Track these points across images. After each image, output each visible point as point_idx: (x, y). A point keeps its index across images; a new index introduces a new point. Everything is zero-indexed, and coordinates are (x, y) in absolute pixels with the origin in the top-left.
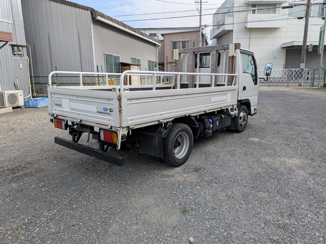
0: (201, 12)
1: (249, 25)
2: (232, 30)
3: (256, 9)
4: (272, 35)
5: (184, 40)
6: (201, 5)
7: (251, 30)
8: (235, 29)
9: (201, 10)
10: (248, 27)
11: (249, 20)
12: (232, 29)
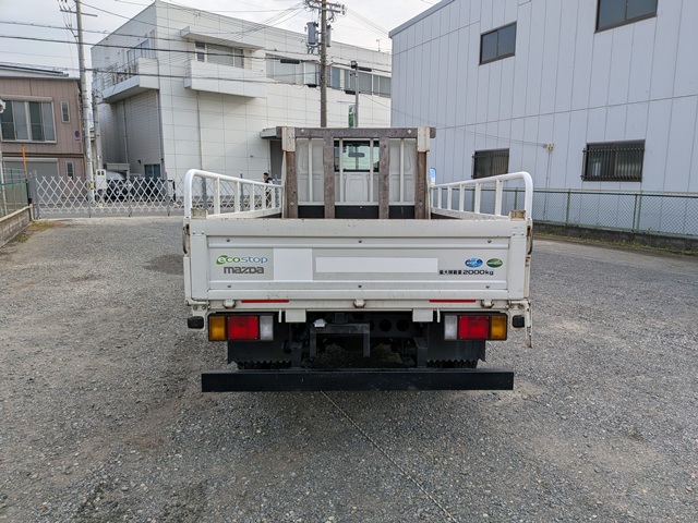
0: (80, 36)
1: (196, 85)
2: (158, 91)
3: (205, 51)
4: (241, 110)
5: (34, 98)
6: (79, 18)
7: (199, 94)
8: (165, 87)
9: (79, 30)
10: (193, 88)
11: (194, 72)
12: (157, 87)
